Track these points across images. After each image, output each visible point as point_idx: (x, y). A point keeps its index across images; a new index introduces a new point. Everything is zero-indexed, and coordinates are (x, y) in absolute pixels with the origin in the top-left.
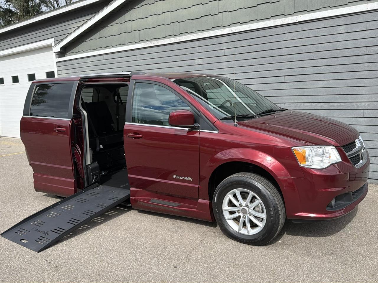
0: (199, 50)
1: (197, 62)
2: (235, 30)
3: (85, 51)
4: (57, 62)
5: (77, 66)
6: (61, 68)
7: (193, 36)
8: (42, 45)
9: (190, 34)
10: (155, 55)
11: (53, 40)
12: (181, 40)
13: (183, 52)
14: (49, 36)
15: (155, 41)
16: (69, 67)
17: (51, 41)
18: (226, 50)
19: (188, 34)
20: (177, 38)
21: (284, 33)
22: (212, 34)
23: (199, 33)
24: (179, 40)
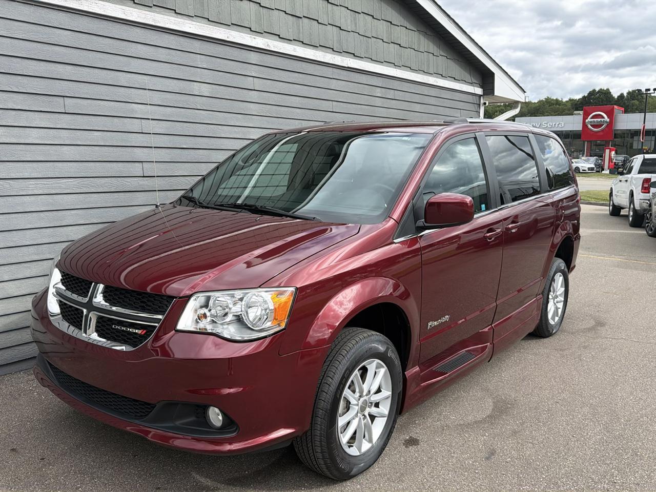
0: (200, 61)
1: (196, 88)
7: (191, 26)
9: (179, 16)
18: (256, 79)
19: (175, 15)
22: (234, 38)
23: (202, 22)
24: (154, 20)
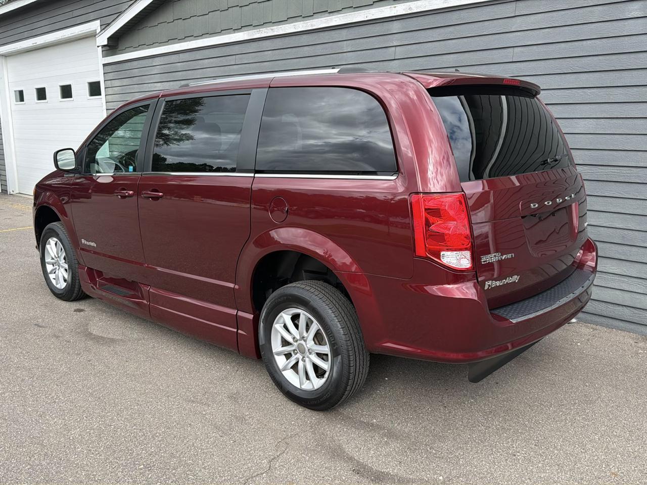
0: (346, 46)
2: (417, 7)
3: (150, 45)
4: (104, 65)
5: (136, 72)
6: (111, 76)
7: (336, 19)
8: (80, 33)
9: (331, 14)
10: (269, 55)
11: (98, 23)
12: (314, 25)
13: (319, 50)
14: (92, 16)
15: (269, 28)
16: (123, 74)
17: (95, 25)
18: (399, 47)
19: (327, 15)
20: (308, 21)
21: (513, 15)
22: (373, 15)
23: (348, 11)
24: (312, 25)
